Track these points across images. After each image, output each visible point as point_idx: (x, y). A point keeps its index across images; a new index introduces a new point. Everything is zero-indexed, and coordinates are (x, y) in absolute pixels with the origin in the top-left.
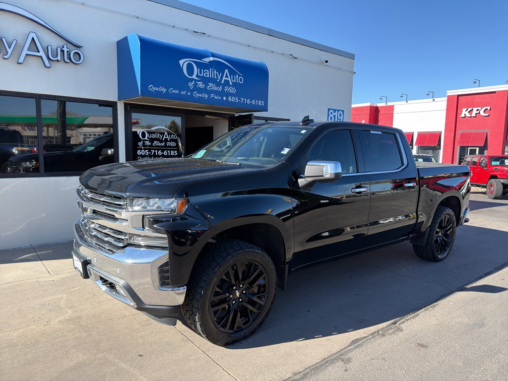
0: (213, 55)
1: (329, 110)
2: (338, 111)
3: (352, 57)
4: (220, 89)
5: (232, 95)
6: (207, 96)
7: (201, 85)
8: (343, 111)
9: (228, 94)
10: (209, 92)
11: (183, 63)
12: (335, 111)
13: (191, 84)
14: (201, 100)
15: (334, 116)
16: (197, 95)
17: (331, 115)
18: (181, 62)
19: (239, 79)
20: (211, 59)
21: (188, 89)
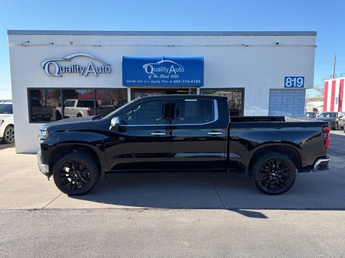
0: (164, 59)
1: (286, 78)
2: (297, 78)
3: (314, 34)
4: (168, 77)
5: (176, 79)
6: (159, 82)
7: (156, 76)
8: (303, 78)
9: (173, 79)
10: (161, 80)
11: (145, 67)
12: (293, 78)
13: (150, 77)
14: (156, 84)
15: (293, 83)
16: (153, 82)
17: (288, 82)
18: (144, 66)
19: (182, 69)
20: (163, 61)
21: (148, 79)
